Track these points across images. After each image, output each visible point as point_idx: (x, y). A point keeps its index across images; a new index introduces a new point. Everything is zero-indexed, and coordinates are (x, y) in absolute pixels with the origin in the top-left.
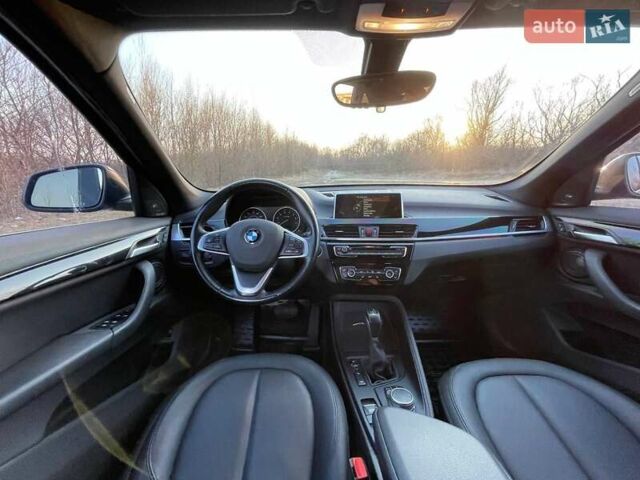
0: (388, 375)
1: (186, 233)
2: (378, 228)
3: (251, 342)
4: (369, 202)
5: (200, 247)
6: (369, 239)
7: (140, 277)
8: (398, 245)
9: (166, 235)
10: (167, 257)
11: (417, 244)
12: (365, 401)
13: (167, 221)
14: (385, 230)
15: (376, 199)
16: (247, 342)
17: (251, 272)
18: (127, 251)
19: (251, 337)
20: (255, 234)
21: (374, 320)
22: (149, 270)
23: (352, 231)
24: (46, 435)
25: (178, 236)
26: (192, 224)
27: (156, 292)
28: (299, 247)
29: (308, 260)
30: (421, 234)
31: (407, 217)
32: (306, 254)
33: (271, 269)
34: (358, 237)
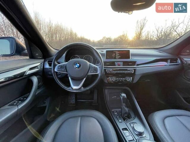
0: (129, 117)
1: (50, 65)
2: (122, 62)
3: (74, 102)
4: (118, 53)
5: (56, 70)
6: (119, 66)
7: (31, 83)
8: (130, 69)
9: (42, 66)
10: (43, 74)
11: (137, 68)
12: (123, 129)
13: (43, 60)
14: (125, 63)
15: (121, 52)
16: (72, 103)
17: (77, 80)
18: (25, 72)
19: (74, 101)
20: (78, 65)
21: (124, 97)
22: (35, 79)
23: (113, 64)
25: (47, 66)
26: (52, 61)
27: (39, 87)
28: (96, 70)
29: (100, 75)
30: (138, 65)
31: (132, 59)
32: (99, 72)
33: (85, 79)
34: (115, 66)
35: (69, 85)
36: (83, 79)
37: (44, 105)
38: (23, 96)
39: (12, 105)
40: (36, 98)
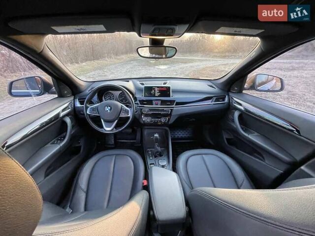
0: (161, 155)
1: (82, 103)
2: (160, 101)
3: (113, 143)
4: (158, 90)
5: (88, 112)
6: (157, 106)
8: (166, 108)
9: (73, 105)
10: (75, 114)
11: (175, 108)
12: (151, 164)
13: (72, 98)
14: (163, 102)
15: (161, 89)
16: (111, 143)
17: (109, 122)
18: (59, 114)
19: (113, 141)
20: (109, 108)
21: (156, 137)
22: (68, 120)
23: (150, 102)
24: (45, 178)
25: (78, 104)
27: (73, 127)
28: (127, 112)
30: (178, 104)
31: (173, 97)
32: (130, 115)
33: (117, 121)
34: (152, 105)
35: (102, 127)
36: (114, 121)
37: (79, 145)
38: (60, 136)
39: (53, 143)
40: (73, 138)
